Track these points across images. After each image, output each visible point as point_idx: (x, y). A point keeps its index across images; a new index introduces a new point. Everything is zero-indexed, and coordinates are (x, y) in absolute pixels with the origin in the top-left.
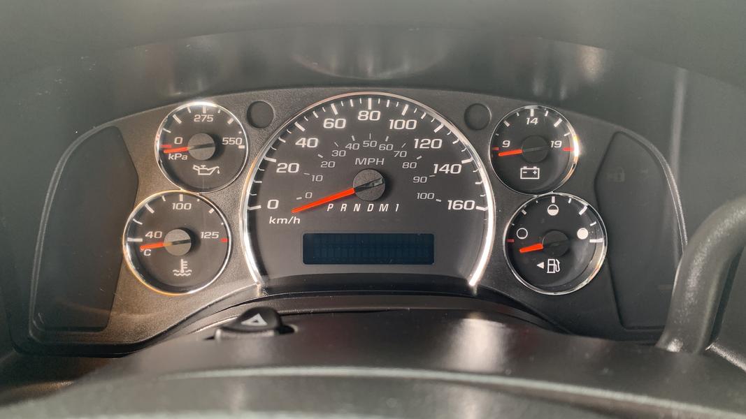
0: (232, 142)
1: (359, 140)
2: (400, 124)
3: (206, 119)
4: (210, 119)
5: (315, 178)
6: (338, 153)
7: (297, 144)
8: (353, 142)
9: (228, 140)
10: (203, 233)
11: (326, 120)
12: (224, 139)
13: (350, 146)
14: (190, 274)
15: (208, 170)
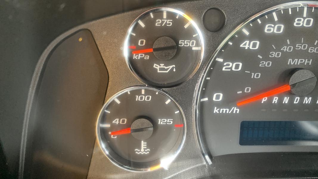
0: (187, 44)
1: (293, 44)
3: (166, 23)
4: (170, 24)
5: (254, 76)
6: (274, 55)
7: (241, 46)
8: (287, 45)
9: (184, 42)
10: (160, 120)
11: (267, 26)
12: (180, 41)
13: (285, 49)
14: (148, 153)
15: (166, 68)
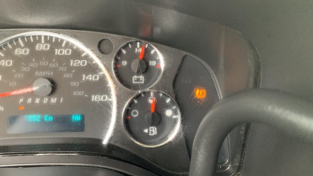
2: (61, 52)
